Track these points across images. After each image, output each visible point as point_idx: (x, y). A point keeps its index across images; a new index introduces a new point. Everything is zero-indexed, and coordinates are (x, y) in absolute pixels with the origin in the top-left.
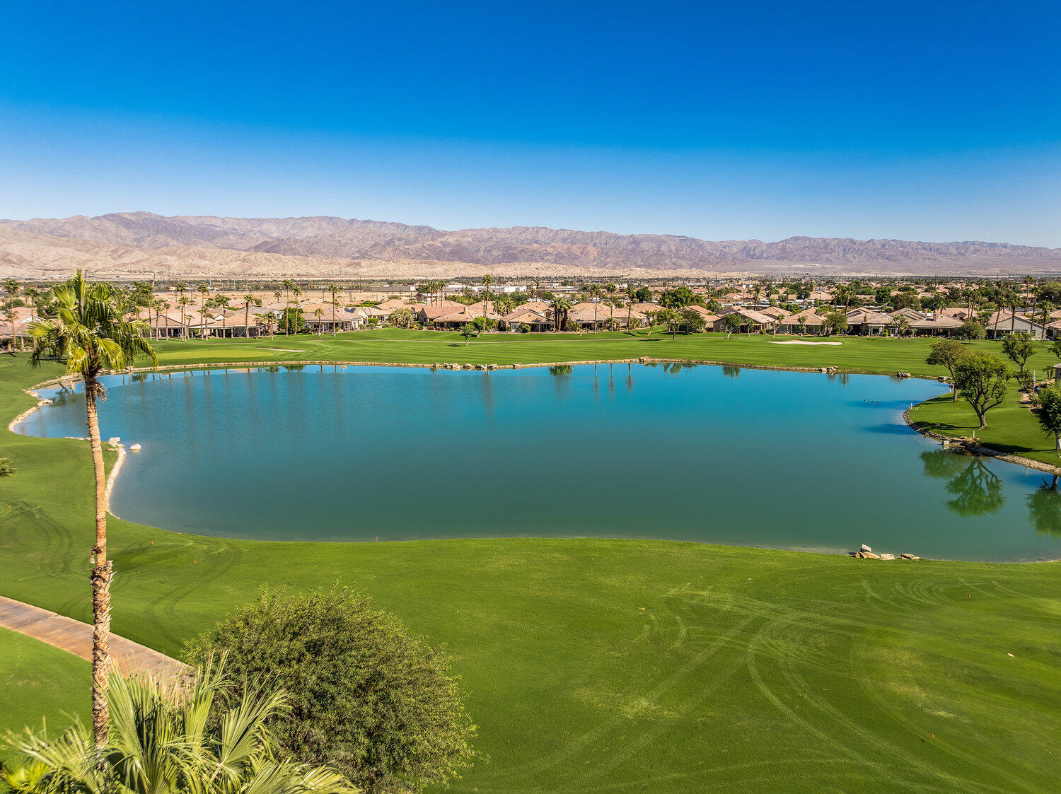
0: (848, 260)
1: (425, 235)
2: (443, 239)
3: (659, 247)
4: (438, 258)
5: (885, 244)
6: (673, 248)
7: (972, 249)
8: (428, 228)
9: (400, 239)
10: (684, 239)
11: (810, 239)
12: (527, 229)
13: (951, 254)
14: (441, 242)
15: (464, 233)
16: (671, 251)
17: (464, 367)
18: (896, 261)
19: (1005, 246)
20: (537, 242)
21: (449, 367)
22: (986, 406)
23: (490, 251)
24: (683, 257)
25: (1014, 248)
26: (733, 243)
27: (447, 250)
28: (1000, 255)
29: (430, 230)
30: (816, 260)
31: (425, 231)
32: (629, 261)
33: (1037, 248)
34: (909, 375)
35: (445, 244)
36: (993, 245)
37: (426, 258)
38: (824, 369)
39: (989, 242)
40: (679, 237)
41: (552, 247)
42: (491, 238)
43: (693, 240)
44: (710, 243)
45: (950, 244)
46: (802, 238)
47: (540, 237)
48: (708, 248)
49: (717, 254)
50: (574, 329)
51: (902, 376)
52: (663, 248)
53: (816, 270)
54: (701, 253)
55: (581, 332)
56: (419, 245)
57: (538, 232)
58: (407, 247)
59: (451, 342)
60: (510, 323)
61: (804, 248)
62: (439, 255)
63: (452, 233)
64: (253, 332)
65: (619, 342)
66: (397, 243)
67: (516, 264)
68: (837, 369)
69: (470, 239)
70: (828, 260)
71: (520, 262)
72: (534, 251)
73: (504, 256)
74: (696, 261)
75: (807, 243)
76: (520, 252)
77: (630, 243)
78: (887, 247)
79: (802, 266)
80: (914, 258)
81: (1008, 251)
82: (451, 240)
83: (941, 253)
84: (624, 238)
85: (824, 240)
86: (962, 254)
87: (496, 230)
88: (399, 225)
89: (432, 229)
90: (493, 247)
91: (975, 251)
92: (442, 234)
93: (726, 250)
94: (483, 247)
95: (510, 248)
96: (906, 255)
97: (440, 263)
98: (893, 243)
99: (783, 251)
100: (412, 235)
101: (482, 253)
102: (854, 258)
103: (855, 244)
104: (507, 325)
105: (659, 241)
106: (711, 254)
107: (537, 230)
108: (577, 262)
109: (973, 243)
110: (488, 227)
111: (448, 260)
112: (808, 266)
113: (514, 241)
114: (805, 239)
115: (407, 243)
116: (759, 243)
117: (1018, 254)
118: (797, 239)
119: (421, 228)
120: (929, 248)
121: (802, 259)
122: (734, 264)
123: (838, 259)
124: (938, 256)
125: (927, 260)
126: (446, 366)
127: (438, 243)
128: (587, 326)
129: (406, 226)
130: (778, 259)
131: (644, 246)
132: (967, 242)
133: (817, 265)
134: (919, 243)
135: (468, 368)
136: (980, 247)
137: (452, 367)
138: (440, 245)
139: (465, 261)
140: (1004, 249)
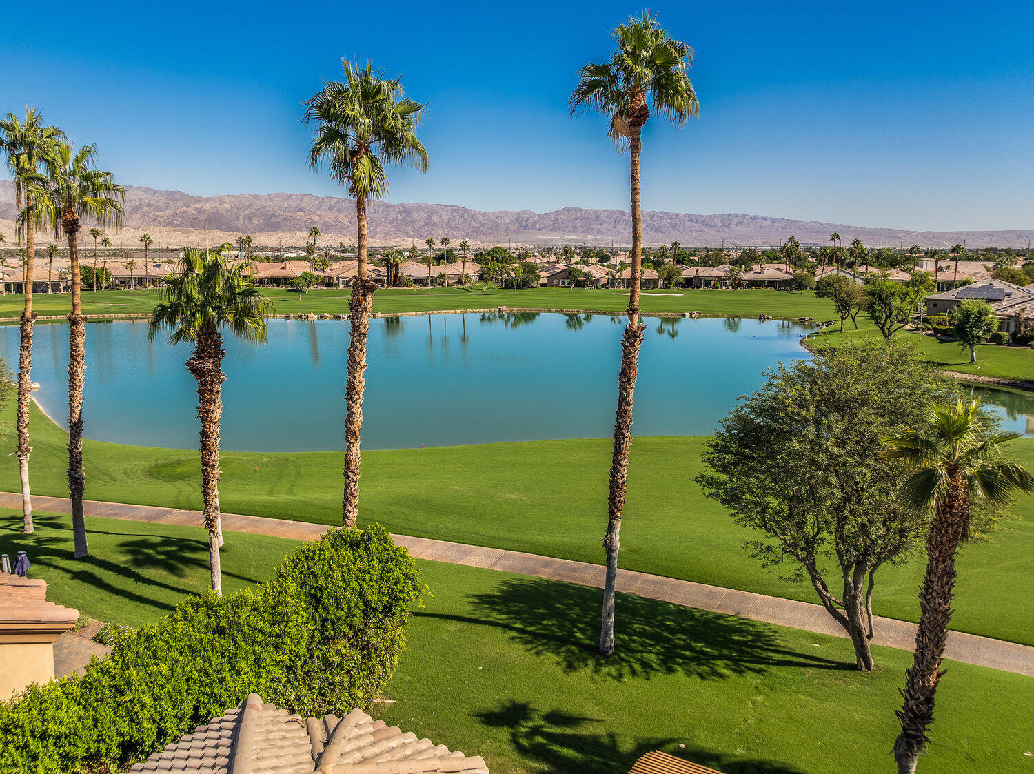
0: (619, 232)
1: (177, 200)
2: (198, 206)
3: (430, 217)
4: (193, 226)
5: (653, 216)
6: (445, 218)
7: (735, 221)
8: (181, 193)
9: (149, 205)
10: (456, 209)
11: (581, 210)
12: (290, 196)
13: (716, 226)
14: (196, 209)
15: (221, 200)
16: (443, 221)
17: (321, 316)
18: (664, 232)
19: (765, 219)
20: (301, 210)
21: (304, 317)
22: (893, 328)
23: (250, 219)
24: (456, 228)
25: (774, 220)
26: (506, 214)
27: (203, 217)
28: (761, 227)
29: (183, 195)
30: (587, 231)
31: (178, 197)
32: (400, 231)
33: (795, 221)
34: (771, 317)
35: (200, 211)
36: (754, 218)
37: (179, 226)
38: (688, 314)
39: (751, 214)
40: (451, 206)
41: (318, 215)
42: (251, 205)
43: (465, 210)
44: (483, 214)
45: (715, 216)
46: (573, 209)
47: (305, 205)
48: (481, 218)
49: (489, 224)
50: (405, 285)
51: (765, 318)
52: (435, 218)
53: (589, 241)
54: (473, 223)
55: (416, 288)
56: (171, 212)
57: (302, 200)
58: (157, 214)
59: (279, 298)
60: (338, 278)
61: (576, 219)
62: (194, 223)
63: (207, 200)
64: (56, 286)
65: (458, 296)
66: (145, 209)
67: (281, 233)
68: (699, 313)
69: (228, 206)
70: (599, 232)
71: (284, 231)
72: (299, 220)
73: (266, 225)
74: (469, 231)
75: (579, 214)
76: (283, 220)
77: (400, 212)
78: (655, 218)
79: (575, 237)
80: (681, 229)
81: (769, 223)
82: (207, 207)
83: (707, 225)
84: (394, 207)
85: (595, 212)
86: (726, 227)
87: (256, 197)
88: (147, 190)
89: (184, 194)
90: (254, 215)
91: (739, 223)
92: (197, 200)
93: (499, 220)
94: (242, 214)
95: (273, 216)
96: (674, 226)
97: (196, 231)
98: (662, 215)
99: (555, 222)
100: (162, 201)
101: (242, 221)
102: (624, 229)
103: (625, 215)
104: (335, 281)
105: (431, 211)
106: (484, 224)
107: (301, 197)
108: (345, 232)
109: (736, 216)
110: (247, 194)
111: (204, 228)
112: (581, 237)
113: (276, 209)
114: (577, 210)
115: (157, 209)
116: (532, 214)
117: (778, 227)
118: (568, 210)
119: (171, 194)
120: (695, 219)
121: (574, 230)
122: (508, 235)
123: (609, 230)
124: (704, 228)
125: (694, 232)
126: (301, 316)
127: (192, 210)
128: (418, 281)
129: (155, 191)
130: (551, 230)
131: (415, 215)
132: (731, 214)
133: (589, 236)
134: (686, 215)
135: (326, 317)
136: (742, 219)
137: (307, 316)
138: (194, 212)
139: (223, 230)
140: (764, 222)
